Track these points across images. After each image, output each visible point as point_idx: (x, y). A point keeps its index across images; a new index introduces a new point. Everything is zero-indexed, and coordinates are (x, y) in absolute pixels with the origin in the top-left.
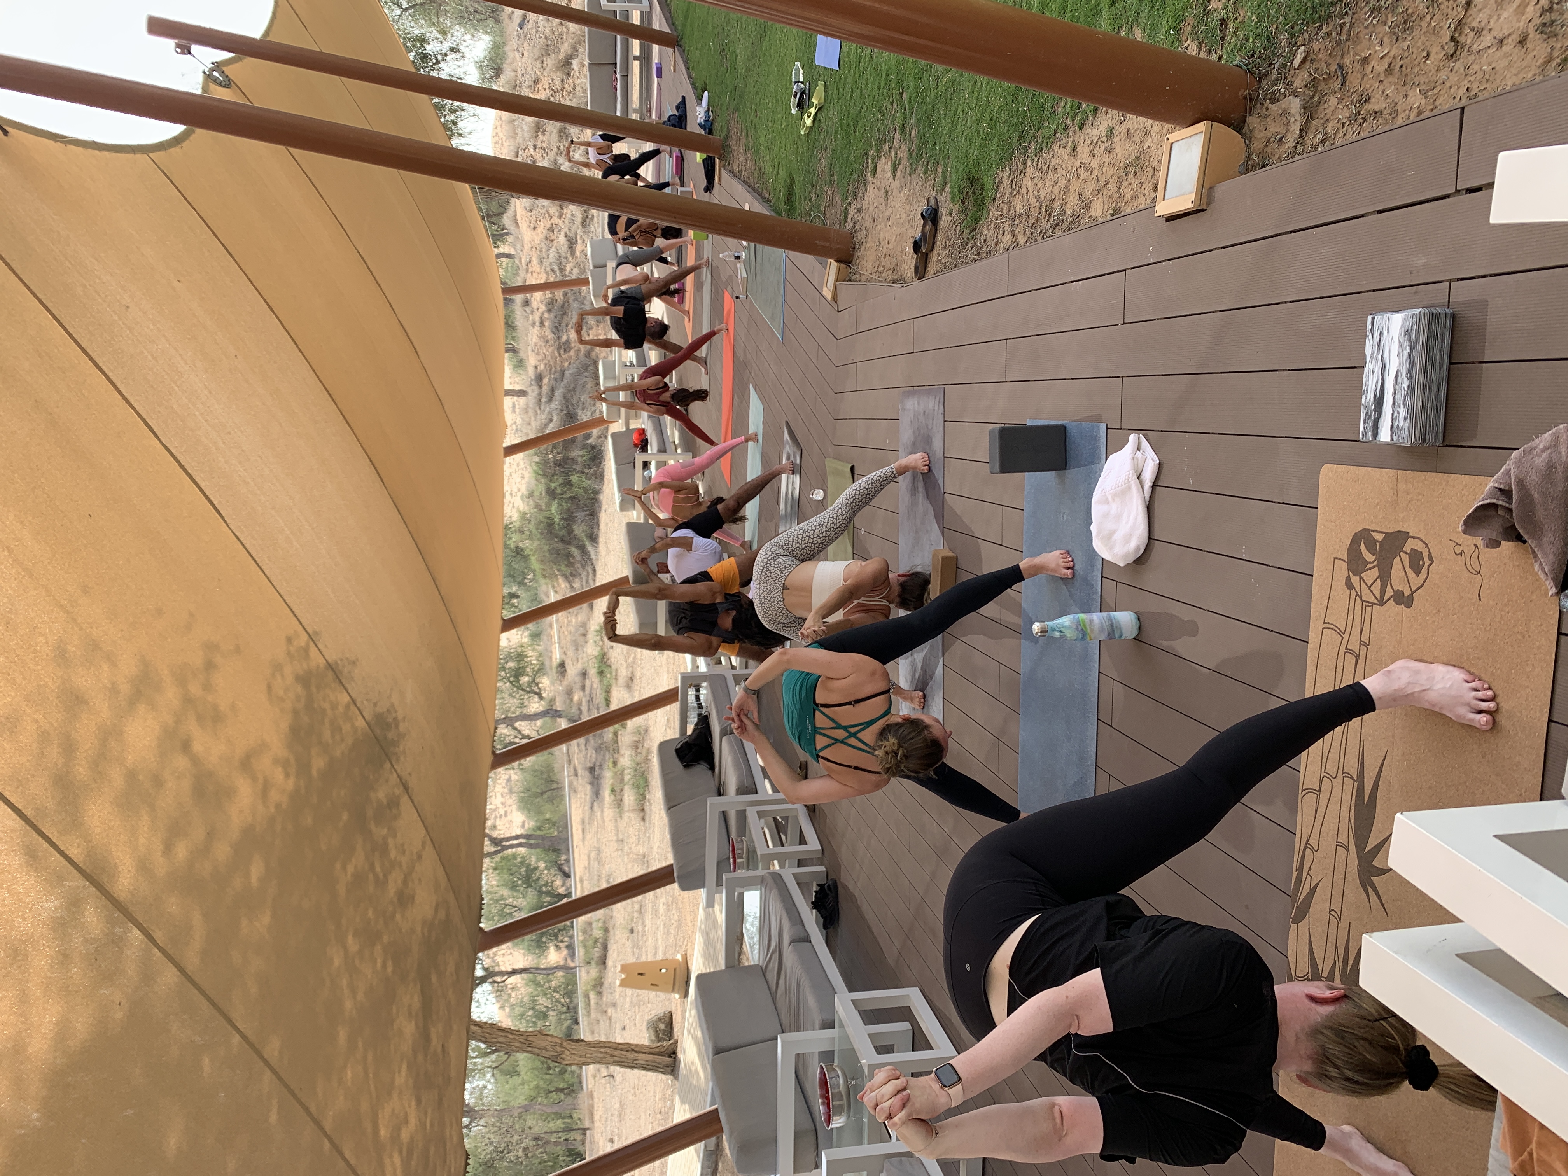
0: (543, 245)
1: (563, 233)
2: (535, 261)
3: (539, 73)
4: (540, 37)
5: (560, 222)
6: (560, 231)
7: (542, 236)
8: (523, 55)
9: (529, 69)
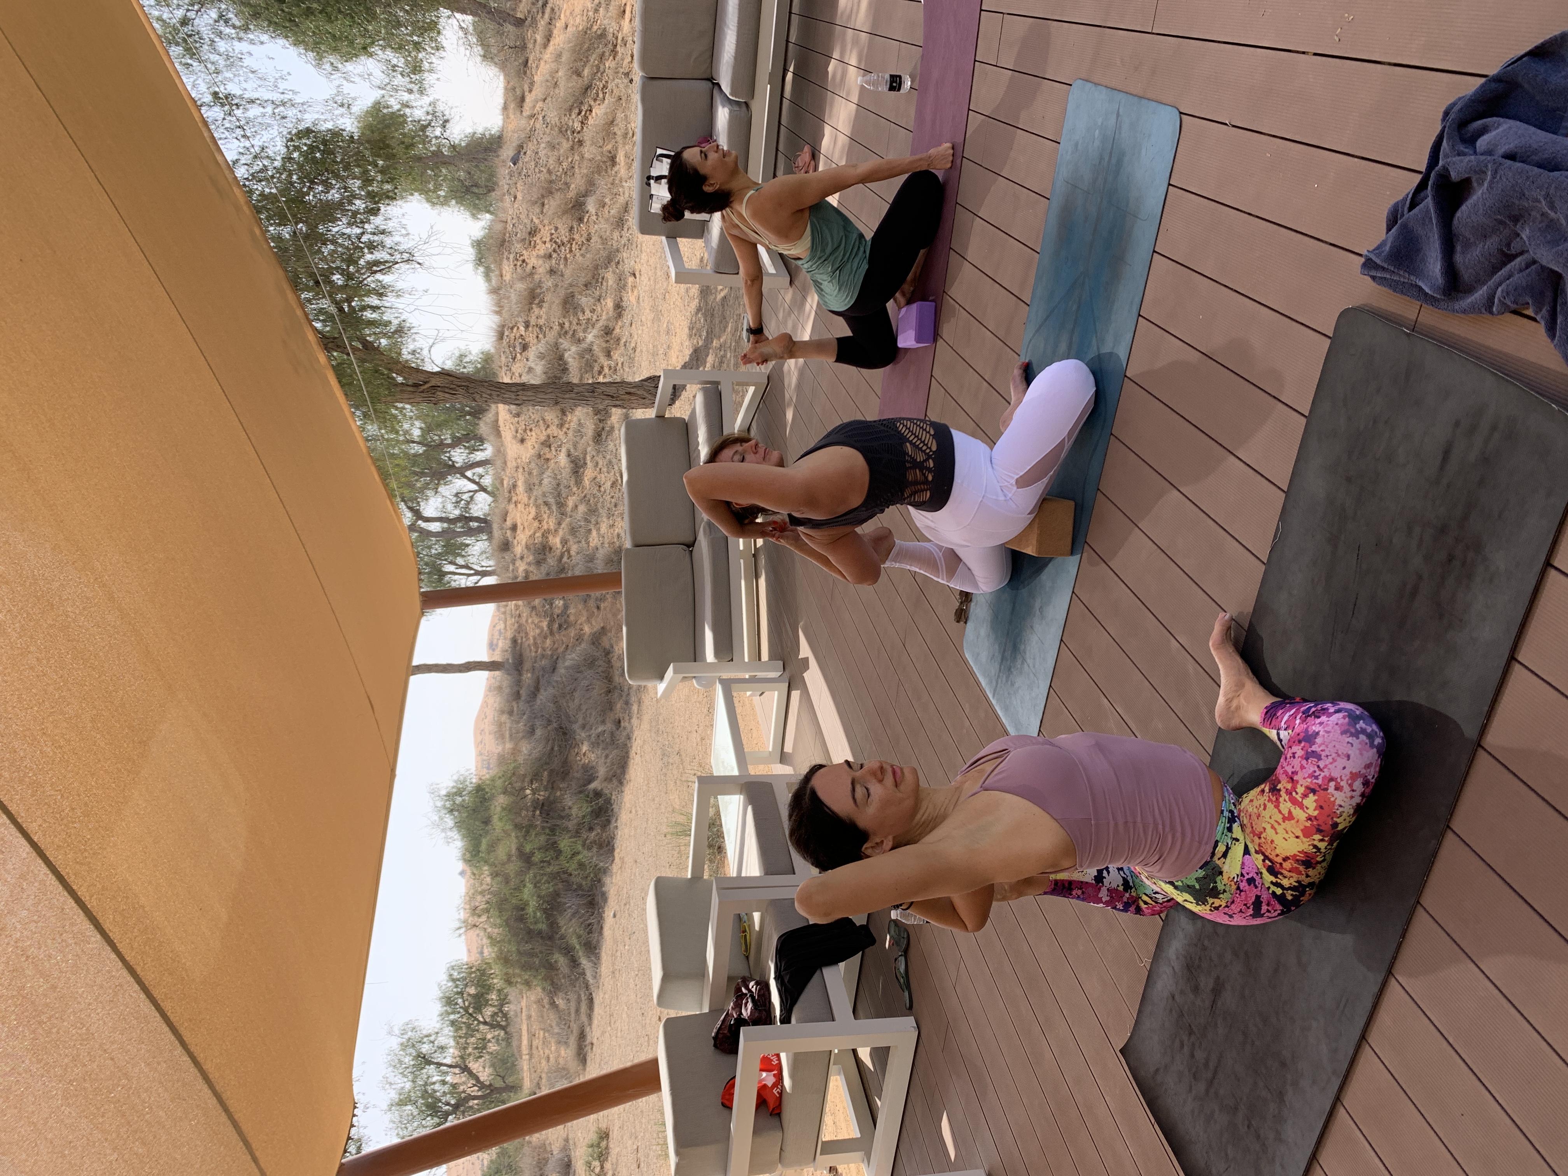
0: (533, 465)
1: (564, 450)
2: (521, 488)
3: (536, 221)
4: (540, 172)
5: (561, 435)
6: (560, 446)
7: (532, 452)
8: (515, 198)
9: (523, 217)
